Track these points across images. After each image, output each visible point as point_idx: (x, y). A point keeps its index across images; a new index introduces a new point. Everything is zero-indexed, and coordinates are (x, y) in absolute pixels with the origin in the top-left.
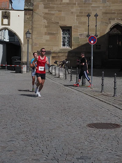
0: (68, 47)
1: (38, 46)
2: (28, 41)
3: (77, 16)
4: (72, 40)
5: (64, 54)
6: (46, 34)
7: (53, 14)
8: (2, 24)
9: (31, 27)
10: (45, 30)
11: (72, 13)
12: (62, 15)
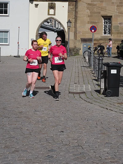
0: (108, 35)
1: (81, 34)
2: (69, 30)
3: (118, 6)
4: (113, 28)
5: (105, 41)
6: (88, 23)
7: (95, 5)
8: (49, 14)
9: (74, 17)
10: (88, 19)
11: (113, 3)
12: (104, 6)
